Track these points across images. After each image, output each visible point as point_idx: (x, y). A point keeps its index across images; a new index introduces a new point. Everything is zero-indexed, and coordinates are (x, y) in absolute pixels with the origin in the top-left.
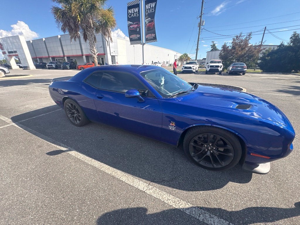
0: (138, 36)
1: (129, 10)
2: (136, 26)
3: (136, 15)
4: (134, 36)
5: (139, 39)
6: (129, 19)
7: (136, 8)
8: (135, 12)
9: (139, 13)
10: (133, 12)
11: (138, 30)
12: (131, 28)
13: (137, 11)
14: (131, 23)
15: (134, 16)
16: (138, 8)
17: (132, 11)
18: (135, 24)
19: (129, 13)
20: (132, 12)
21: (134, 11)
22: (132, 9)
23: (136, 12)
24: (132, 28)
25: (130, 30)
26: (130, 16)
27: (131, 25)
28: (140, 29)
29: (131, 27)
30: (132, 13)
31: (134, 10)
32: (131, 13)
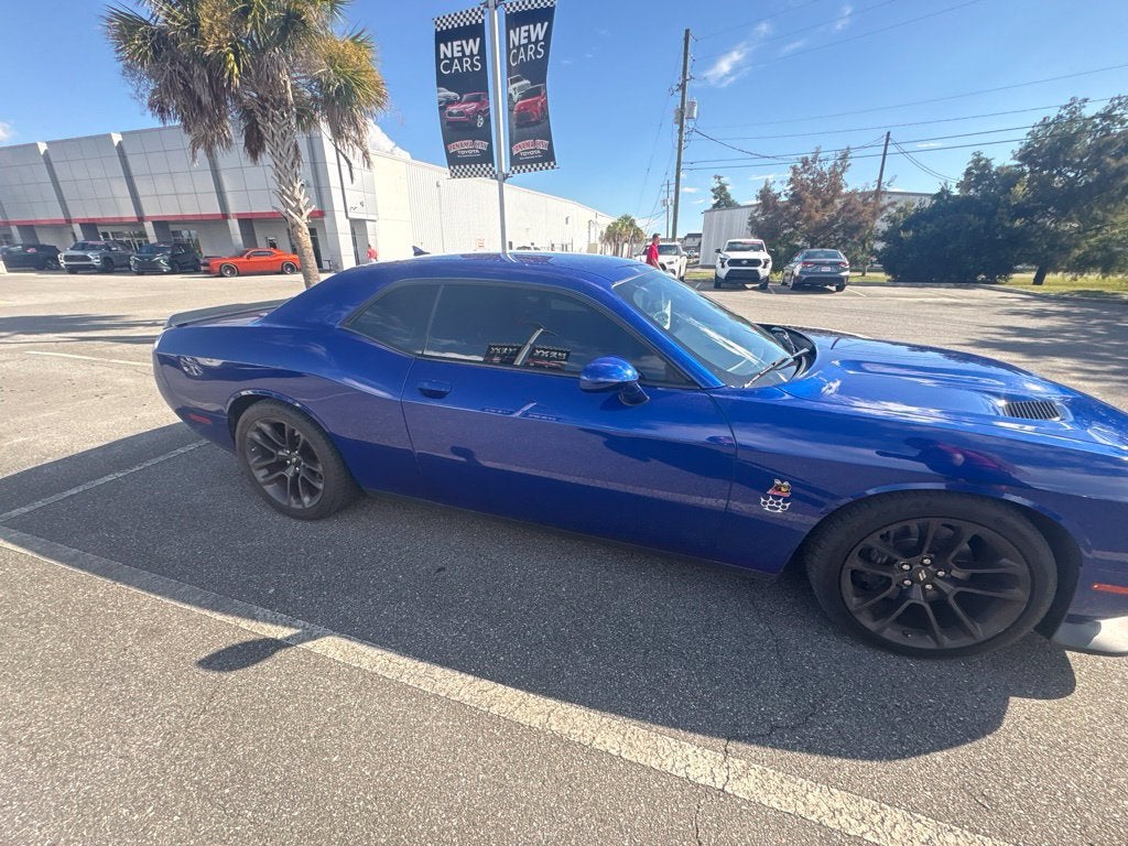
0: (482, 145)
1: (442, 46)
2: (473, 106)
3: (473, 65)
4: (463, 147)
5: (487, 157)
6: (442, 81)
7: (471, 41)
8: (468, 53)
9: (483, 60)
10: (460, 54)
11: (480, 123)
12: (450, 114)
13: (475, 52)
15: (462, 67)
16: (478, 40)
17: (456, 49)
18: (468, 101)
19: (442, 57)
20: (456, 55)
21: (463, 51)
22: (455, 43)
23: (472, 56)
25: (449, 123)
26: (447, 67)
27: (450, 102)
28: (487, 120)
29: (454, 109)
30: (453, 58)
31: (461, 45)
32: (449, 56)
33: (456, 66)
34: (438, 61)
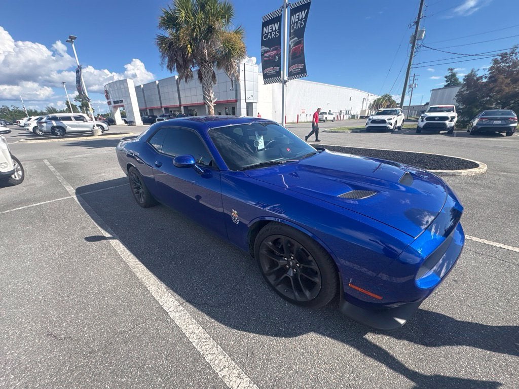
0: (277, 69)
1: (265, 28)
2: (275, 52)
4: (271, 70)
7: (276, 24)
8: (274, 30)
9: (280, 32)
10: (271, 31)
11: (277, 60)
12: (265, 57)
13: (277, 29)
14: (267, 48)
16: (279, 23)
17: (270, 28)
18: (273, 51)
19: (264, 33)
21: (272, 29)
22: (269, 26)
24: (268, 57)
26: (266, 37)
27: (266, 52)
28: (280, 58)
29: (267, 55)
30: (268, 33)
31: (272, 27)
32: (267, 32)
33: (269, 36)
34: (263, 34)
